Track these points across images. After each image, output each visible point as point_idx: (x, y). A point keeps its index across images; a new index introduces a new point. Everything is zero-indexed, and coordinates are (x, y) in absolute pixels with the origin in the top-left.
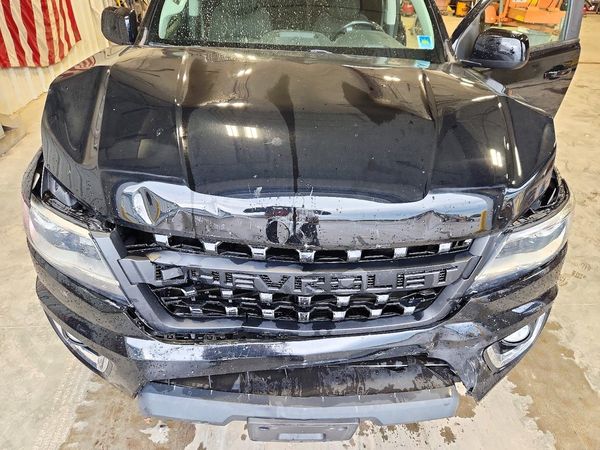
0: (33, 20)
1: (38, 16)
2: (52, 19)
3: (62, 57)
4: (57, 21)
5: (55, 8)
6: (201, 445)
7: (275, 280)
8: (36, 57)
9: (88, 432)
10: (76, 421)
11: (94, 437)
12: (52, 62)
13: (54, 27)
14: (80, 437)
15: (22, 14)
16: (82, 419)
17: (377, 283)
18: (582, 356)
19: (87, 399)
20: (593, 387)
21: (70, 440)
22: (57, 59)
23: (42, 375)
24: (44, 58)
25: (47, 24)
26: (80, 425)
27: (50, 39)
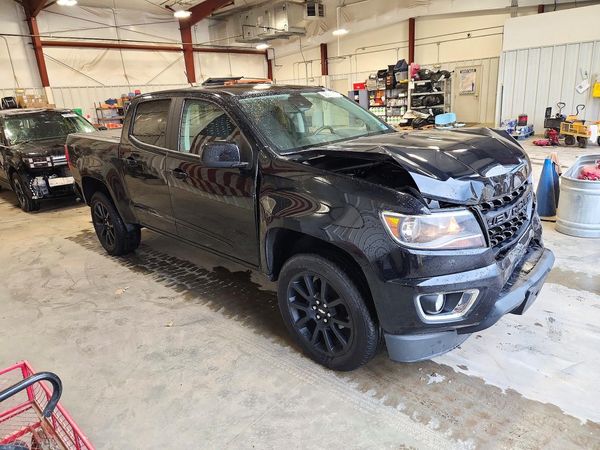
9: (411, 405)
11: (416, 403)
14: (411, 409)
21: (408, 414)
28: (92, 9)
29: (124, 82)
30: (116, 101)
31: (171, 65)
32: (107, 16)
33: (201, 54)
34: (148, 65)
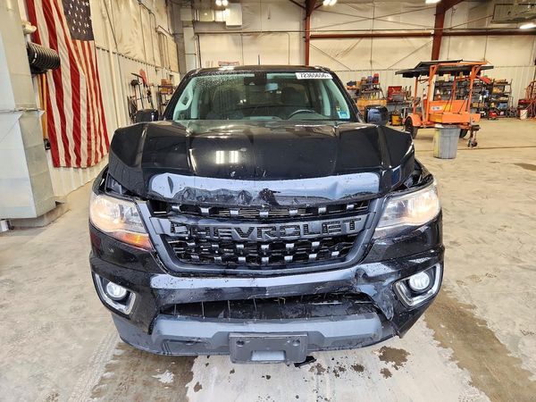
0: (80, 136)
1: (84, 135)
2: (93, 136)
3: (96, 162)
4: (96, 138)
5: (95, 130)
6: (198, 383)
7: (245, 231)
8: (78, 161)
9: (114, 378)
10: (106, 372)
11: (119, 381)
12: (89, 165)
13: (93, 141)
14: (108, 381)
15: (74, 133)
16: (110, 371)
17: (310, 231)
18: (494, 324)
19: (113, 359)
20: (502, 342)
21: (101, 383)
22: (93, 163)
23: (80, 347)
24: (84, 162)
25: (89, 139)
26: (108, 375)
27: (89, 149)
28: (356, 5)
29: (368, 66)
30: (355, 83)
31: (416, 51)
32: (367, 10)
33: (453, 39)
34: (395, 51)
